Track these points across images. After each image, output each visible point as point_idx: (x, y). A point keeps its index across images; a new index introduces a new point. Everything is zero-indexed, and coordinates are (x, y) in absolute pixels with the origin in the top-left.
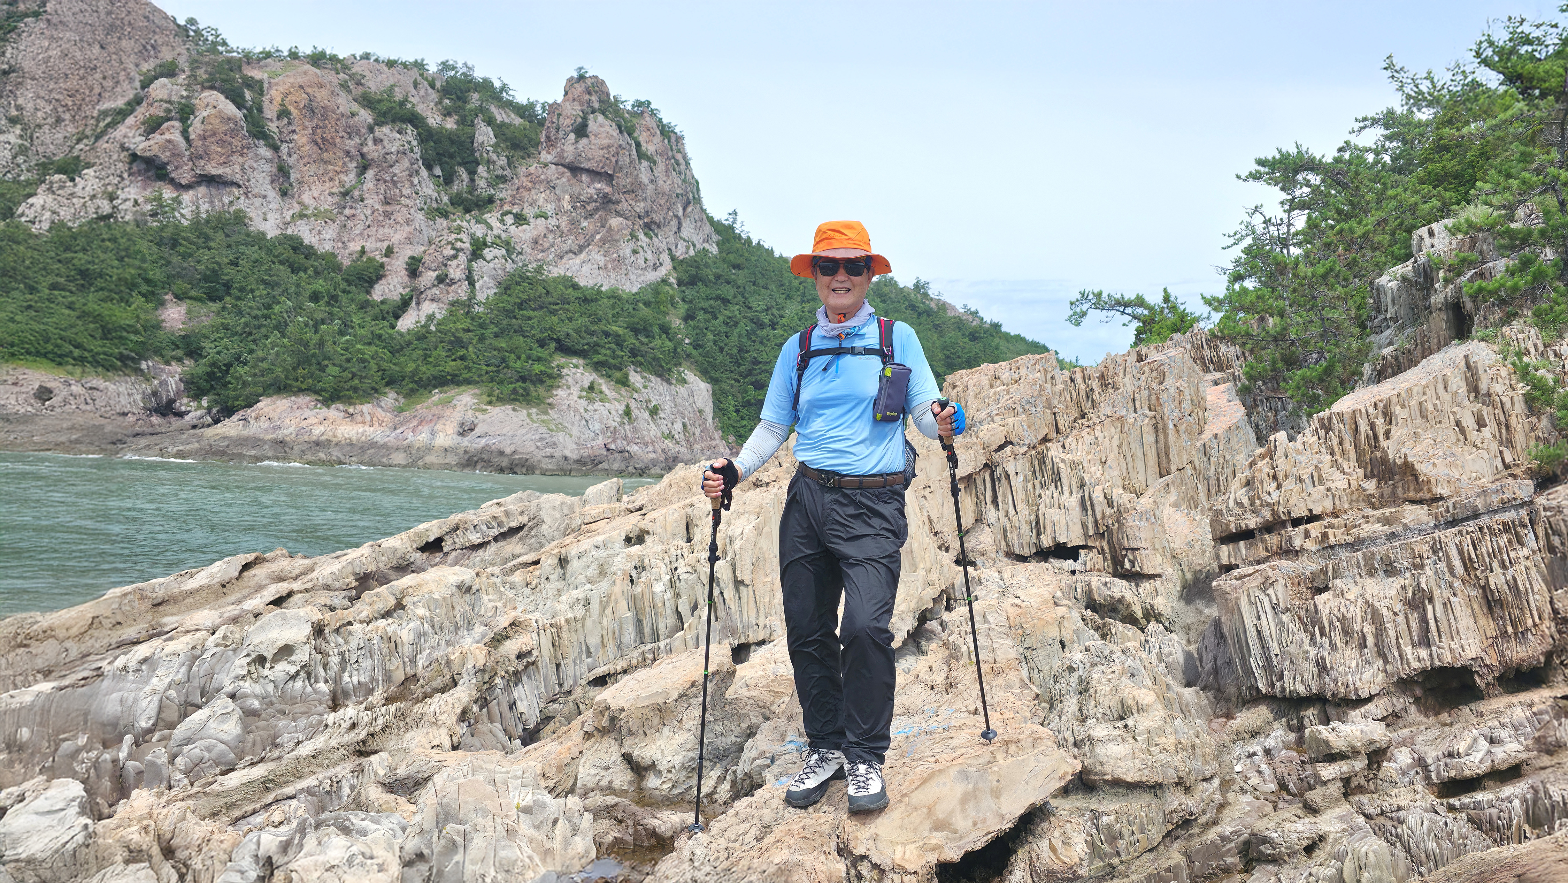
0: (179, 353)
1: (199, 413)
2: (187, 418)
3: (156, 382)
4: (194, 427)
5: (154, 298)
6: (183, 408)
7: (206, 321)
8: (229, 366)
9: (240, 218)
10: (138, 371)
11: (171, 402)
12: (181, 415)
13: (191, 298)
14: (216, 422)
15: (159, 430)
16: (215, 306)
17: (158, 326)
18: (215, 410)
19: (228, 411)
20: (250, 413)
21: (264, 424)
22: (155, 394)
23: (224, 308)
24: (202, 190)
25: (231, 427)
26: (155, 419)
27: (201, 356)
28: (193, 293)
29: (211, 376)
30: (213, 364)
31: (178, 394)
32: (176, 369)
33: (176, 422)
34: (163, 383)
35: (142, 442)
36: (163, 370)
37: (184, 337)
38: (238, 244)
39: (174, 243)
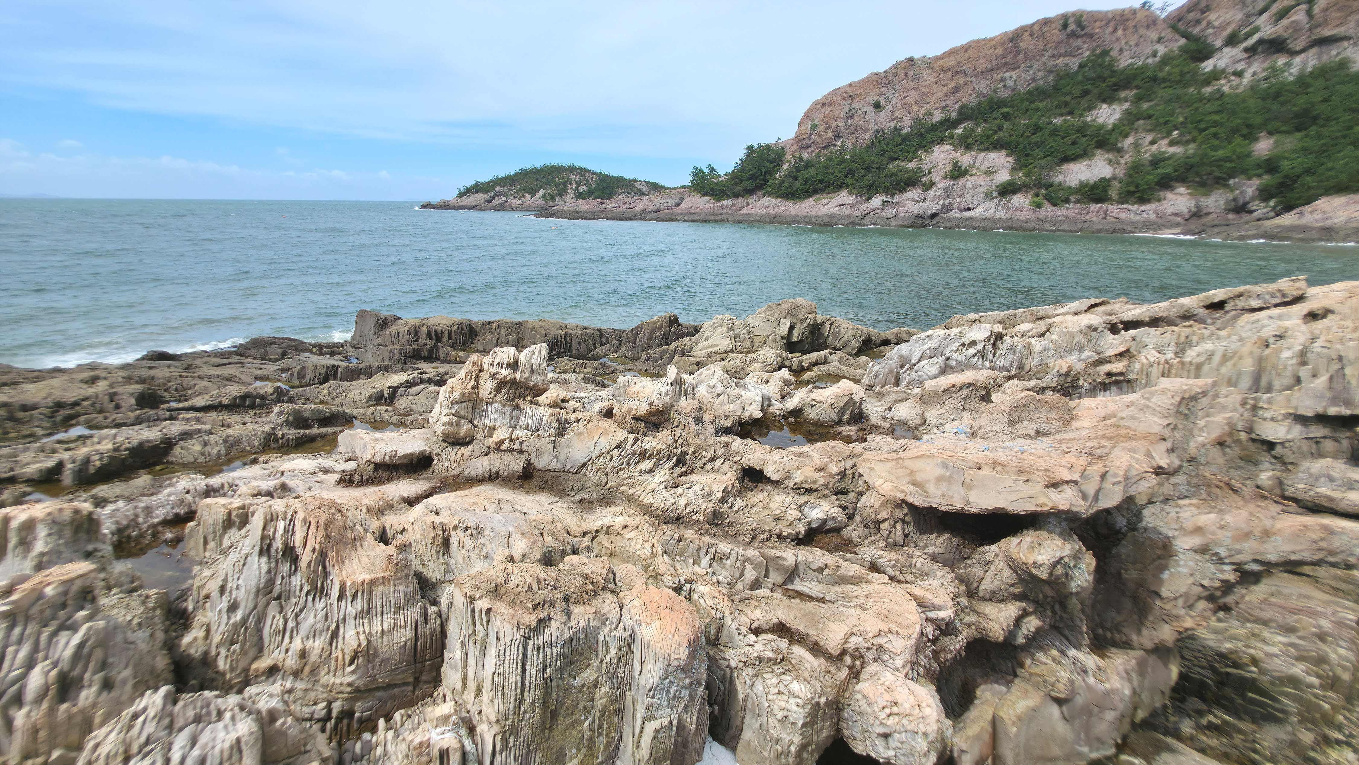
0: (1260, 171)
1: (1265, 210)
2: (1255, 214)
3: (1238, 192)
4: (1259, 220)
5: (1252, 137)
6: (1254, 208)
7: (1289, 147)
8: (1298, 176)
9: (1343, 64)
10: (1226, 186)
11: (1246, 204)
12: (1251, 212)
13: (1280, 132)
14: (1277, 215)
15: (1231, 222)
16: (1299, 135)
17: (1249, 155)
18: (1279, 208)
19: (1289, 208)
20: (1308, 208)
21: (1317, 216)
22: (1235, 200)
23: (1307, 136)
24: (1314, 50)
25: (1288, 219)
26: (1231, 216)
27: (1277, 172)
28: (1283, 128)
29: (1281, 185)
30: (1286, 177)
31: (1253, 199)
32: (1256, 182)
33: (1245, 217)
34: (1243, 192)
35: (1216, 230)
36: (1244, 184)
37: (1267, 160)
38: (1335, 85)
39: (1277, 95)
